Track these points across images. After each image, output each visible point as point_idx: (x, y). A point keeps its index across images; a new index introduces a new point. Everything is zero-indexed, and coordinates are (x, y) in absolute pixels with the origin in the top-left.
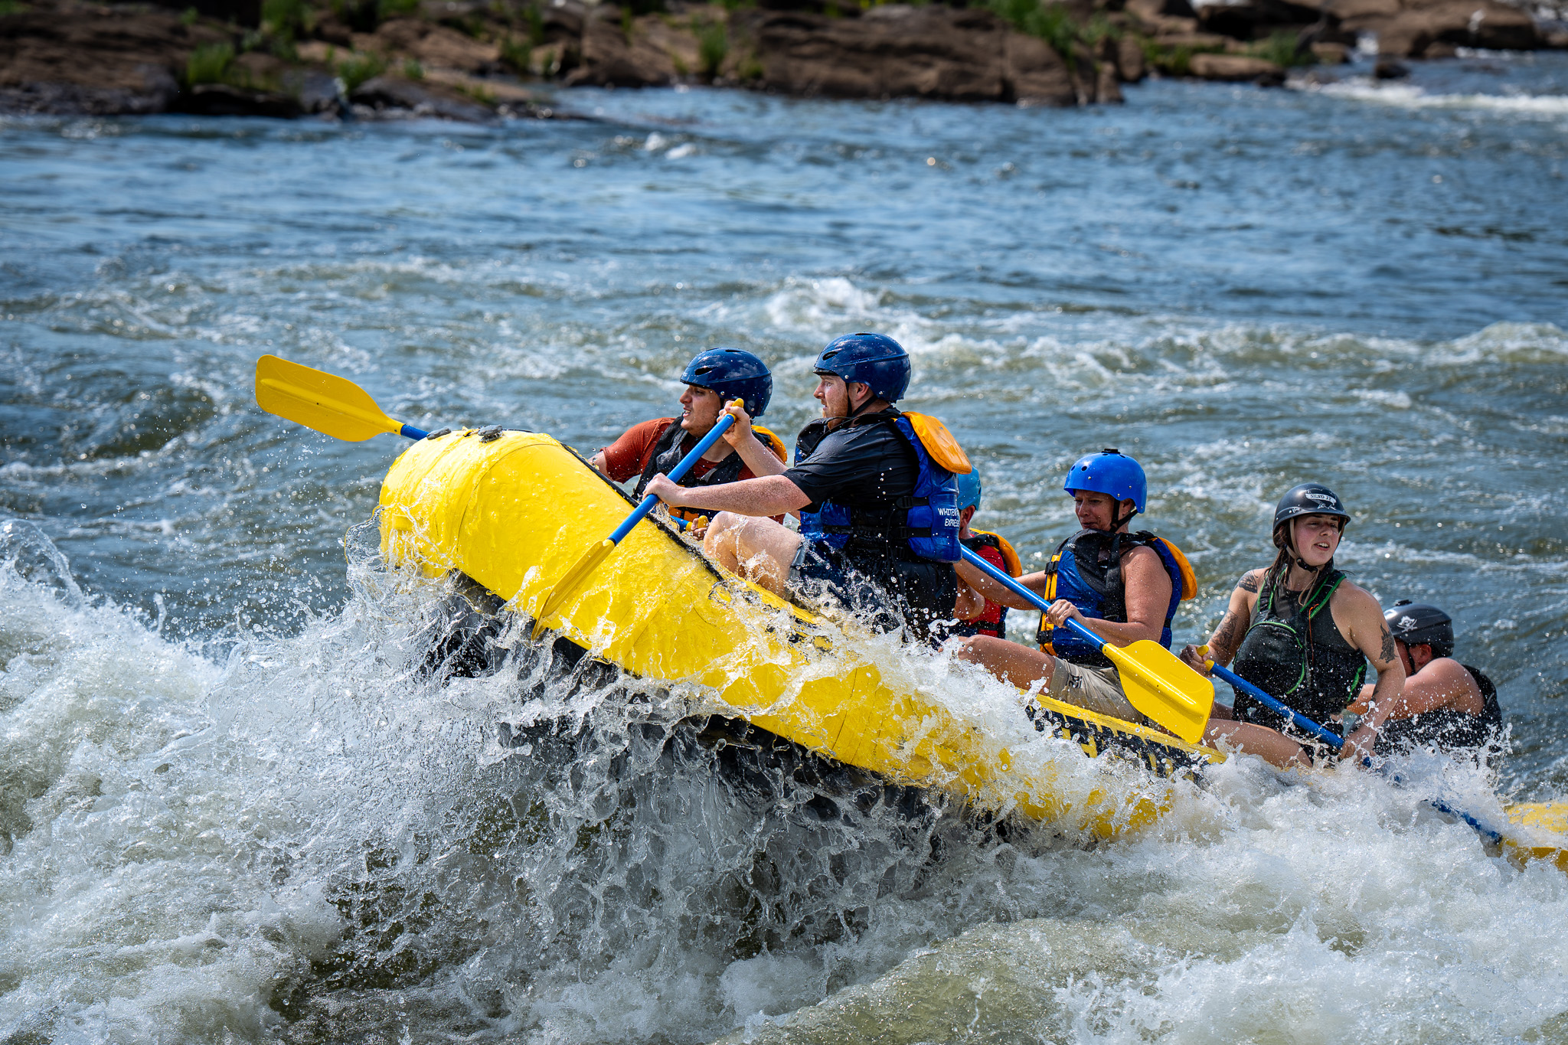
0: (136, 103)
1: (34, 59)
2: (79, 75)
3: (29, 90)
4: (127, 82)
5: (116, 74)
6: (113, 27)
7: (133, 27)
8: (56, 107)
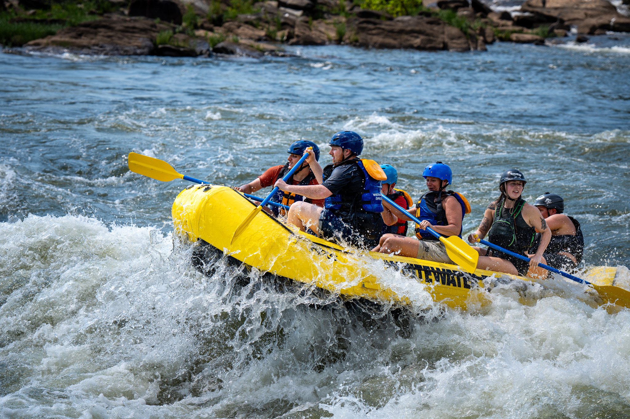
0: (139, 51)
1: (103, 36)
2: (119, 42)
3: (101, 47)
4: (136, 44)
5: (132, 41)
6: (131, 25)
7: (138, 25)
8: (111, 53)
